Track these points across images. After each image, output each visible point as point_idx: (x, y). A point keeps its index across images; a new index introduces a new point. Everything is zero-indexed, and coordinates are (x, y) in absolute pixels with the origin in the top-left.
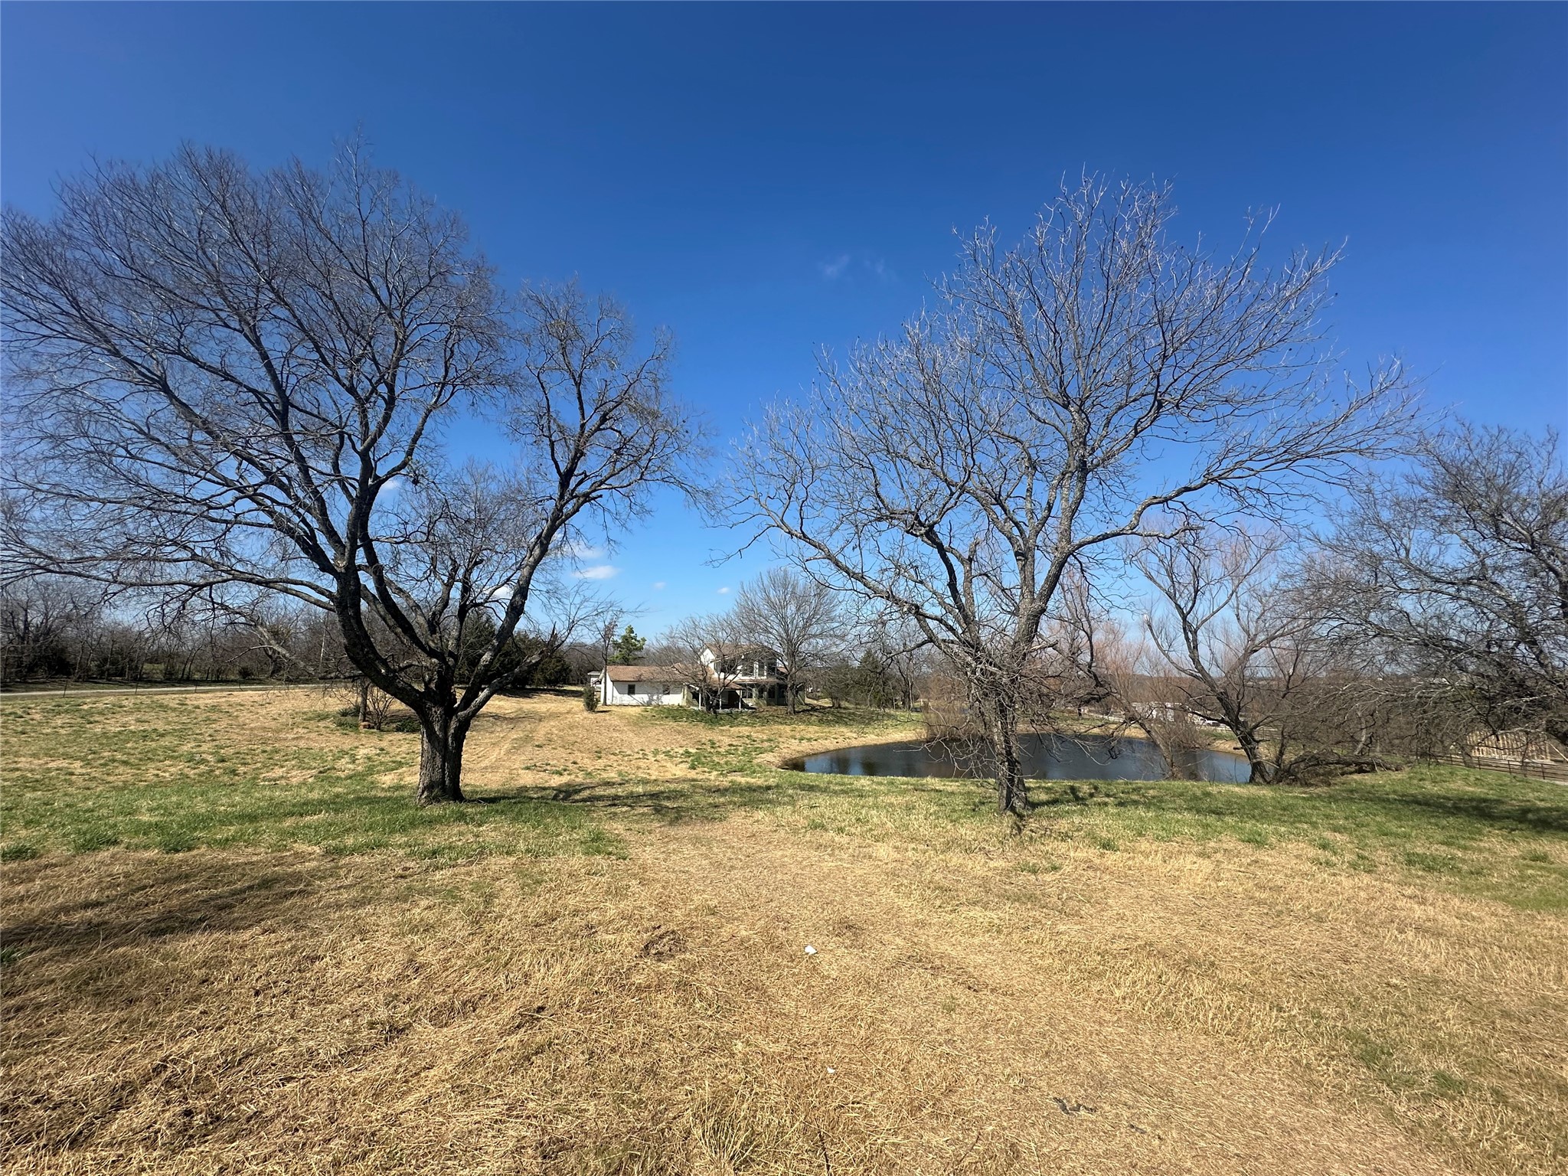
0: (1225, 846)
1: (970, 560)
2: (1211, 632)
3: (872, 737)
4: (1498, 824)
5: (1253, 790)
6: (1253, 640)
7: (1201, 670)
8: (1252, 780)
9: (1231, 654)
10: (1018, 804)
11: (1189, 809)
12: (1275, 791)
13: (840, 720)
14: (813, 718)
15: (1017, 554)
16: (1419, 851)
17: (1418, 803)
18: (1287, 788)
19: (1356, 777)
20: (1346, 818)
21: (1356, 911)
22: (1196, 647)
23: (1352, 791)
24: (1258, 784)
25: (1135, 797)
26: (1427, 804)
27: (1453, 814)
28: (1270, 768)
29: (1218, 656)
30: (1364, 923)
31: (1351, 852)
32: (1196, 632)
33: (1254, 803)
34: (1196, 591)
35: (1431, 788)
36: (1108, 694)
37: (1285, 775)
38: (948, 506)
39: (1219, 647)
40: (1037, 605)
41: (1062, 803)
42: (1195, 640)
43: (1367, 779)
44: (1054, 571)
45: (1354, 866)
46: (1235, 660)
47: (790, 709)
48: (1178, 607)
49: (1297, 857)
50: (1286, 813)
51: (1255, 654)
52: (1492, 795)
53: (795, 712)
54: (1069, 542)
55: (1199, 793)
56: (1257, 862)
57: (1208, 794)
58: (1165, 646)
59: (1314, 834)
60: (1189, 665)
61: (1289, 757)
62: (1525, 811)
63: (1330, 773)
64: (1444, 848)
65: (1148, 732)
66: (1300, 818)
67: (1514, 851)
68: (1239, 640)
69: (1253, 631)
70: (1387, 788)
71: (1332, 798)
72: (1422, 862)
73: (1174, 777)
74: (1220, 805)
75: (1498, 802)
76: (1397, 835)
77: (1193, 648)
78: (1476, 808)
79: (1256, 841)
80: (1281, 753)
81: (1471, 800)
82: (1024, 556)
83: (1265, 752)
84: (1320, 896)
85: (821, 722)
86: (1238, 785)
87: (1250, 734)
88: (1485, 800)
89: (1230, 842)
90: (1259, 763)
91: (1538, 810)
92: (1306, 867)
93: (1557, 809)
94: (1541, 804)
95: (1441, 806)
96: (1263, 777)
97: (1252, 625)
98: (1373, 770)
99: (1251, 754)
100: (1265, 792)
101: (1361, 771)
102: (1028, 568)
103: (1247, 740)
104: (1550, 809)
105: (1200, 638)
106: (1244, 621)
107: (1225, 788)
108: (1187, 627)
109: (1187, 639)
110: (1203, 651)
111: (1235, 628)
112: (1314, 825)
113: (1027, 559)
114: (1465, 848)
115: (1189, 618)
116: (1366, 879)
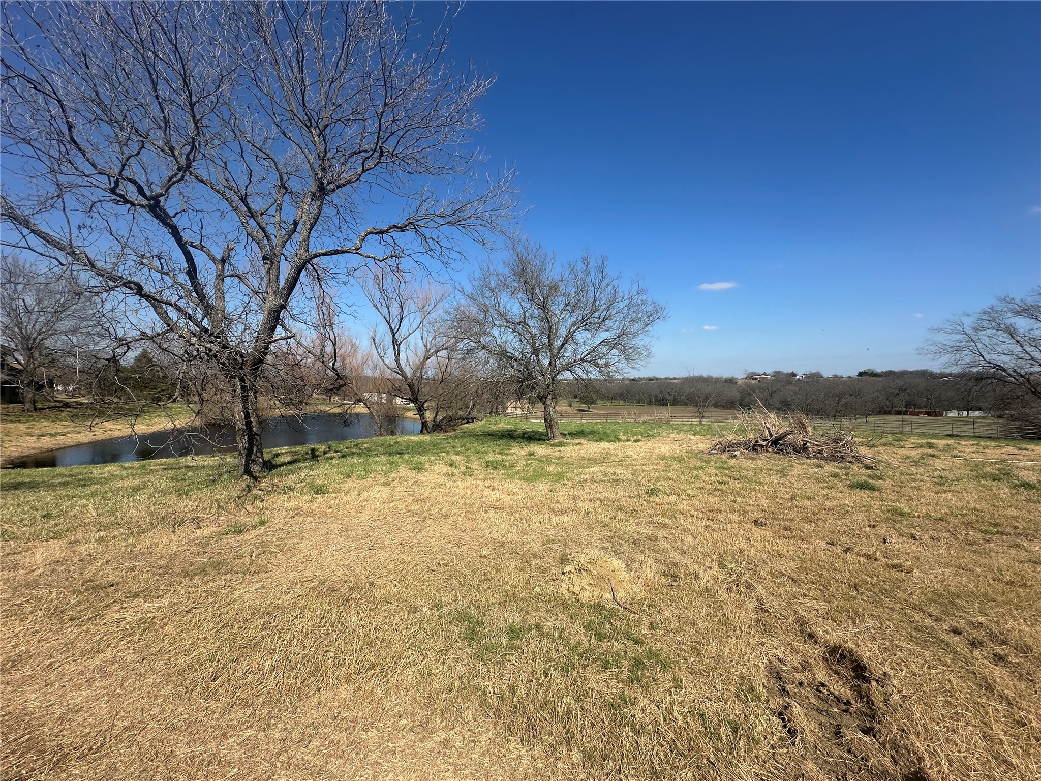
0: (401, 475)
1: (223, 261)
2: (408, 346)
3: (143, 427)
4: (516, 441)
5: (421, 437)
6: (428, 352)
7: (401, 369)
8: (422, 432)
9: (417, 360)
10: (255, 468)
11: (384, 454)
12: (431, 436)
13: (101, 414)
14: (63, 415)
15: (264, 258)
16: (491, 459)
17: (489, 435)
18: (437, 434)
19: (466, 425)
20: (462, 447)
21: (465, 504)
22: (399, 354)
23: (464, 433)
24: (424, 434)
25: (354, 450)
26: (492, 435)
27: (501, 438)
28: (430, 425)
29: (410, 359)
30: (469, 512)
31: (463, 466)
32: (400, 344)
33: (420, 444)
34: (401, 319)
35: (494, 428)
36: (345, 385)
37: (437, 427)
38: (175, 179)
39: (411, 356)
40: (279, 301)
41: (300, 461)
42: (399, 350)
43: (470, 426)
44: (293, 274)
45: (464, 474)
46: (418, 363)
47: (28, 406)
48: (391, 328)
49: (438, 474)
50: (436, 448)
51: (429, 360)
52: (513, 428)
53: (35, 409)
54: (307, 250)
55: (392, 442)
56: (417, 482)
57: (397, 443)
58: (382, 355)
59: (447, 458)
60: (394, 365)
61: (439, 418)
62: (524, 433)
63: (456, 425)
64: (499, 456)
65: (369, 408)
66: (442, 450)
67: (523, 453)
68: (421, 352)
69: (429, 347)
70: (478, 430)
71: (456, 437)
72: (492, 465)
73: (381, 435)
74: (403, 448)
75: (516, 431)
76: (482, 452)
77: (397, 355)
78: (509, 434)
79: (419, 468)
80: (436, 416)
81: (507, 431)
82: (270, 259)
83: (429, 416)
84: (447, 499)
85: (73, 417)
86: (414, 435)
87: (423, 406)
88: (511, 431)
89: (404, 471)
90: (425, 422)
91: (528, 432)
92: (442, 479)
93: (533, 431)
94: (528, 430)
95: (497, 435)
96: (427, 429)
97: (429, 345)
98: (473, 421)
99: (422, 416)
100: (427, 438)
101: (468, 422)
102: (273, 272)
103: (421, 410)
104: (530, 432)
105: (401, 349)
106: (425, 340)
107: (406, 438)
108: (395, 342)
109: (394, 349)
110: (402, 356)
111: (420, 344)
112: (448, 453)
113: (272, 263)
114: (507, 454)
115: (396, 336)
116: (469, 479)
